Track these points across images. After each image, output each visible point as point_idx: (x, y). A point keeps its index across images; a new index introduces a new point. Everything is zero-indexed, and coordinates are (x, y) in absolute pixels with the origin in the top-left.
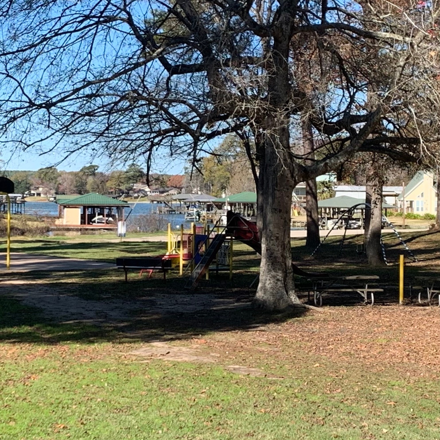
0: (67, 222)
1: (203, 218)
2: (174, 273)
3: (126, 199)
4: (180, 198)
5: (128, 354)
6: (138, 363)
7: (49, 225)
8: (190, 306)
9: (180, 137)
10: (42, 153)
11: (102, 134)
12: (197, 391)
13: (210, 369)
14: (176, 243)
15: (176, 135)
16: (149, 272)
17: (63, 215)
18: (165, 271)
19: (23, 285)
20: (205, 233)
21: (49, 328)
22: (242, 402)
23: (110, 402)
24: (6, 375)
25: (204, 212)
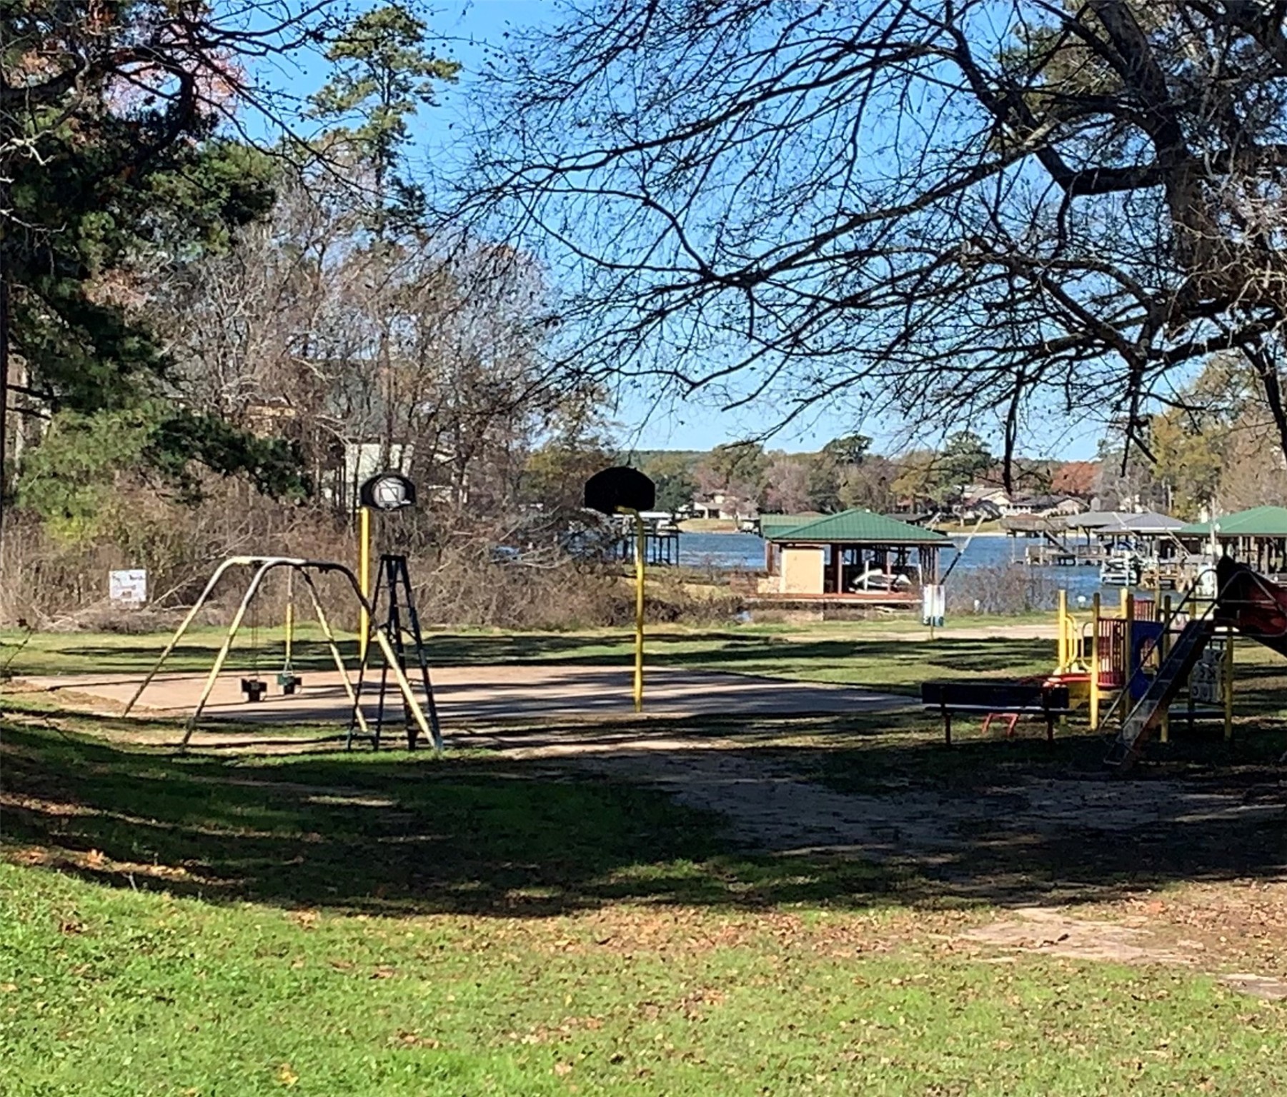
0: (789, 587)
1: (1149, 576)
2: (1074, 723)
3: (942, 527)
4: (1086, 523)
5: (956, 939)
6: (984, 964)
7: (741, 595)
8: (1121, 813)
9: (1092, 360)
10: (729, 403)
11: (885, 355)
12: (1144, 1041)
13: (1177, 982)
14: (1079, 642)
15: (1079, 357)
16: (1008, 720)
17: (779, 568)
18: (1052, 718)
19: (676, 752)
20: (1158, 617)
21: (747, 866)
22: (1269, 1073)
23: (914, 1066)
24: (638, 991)
25: (1150, 560)
